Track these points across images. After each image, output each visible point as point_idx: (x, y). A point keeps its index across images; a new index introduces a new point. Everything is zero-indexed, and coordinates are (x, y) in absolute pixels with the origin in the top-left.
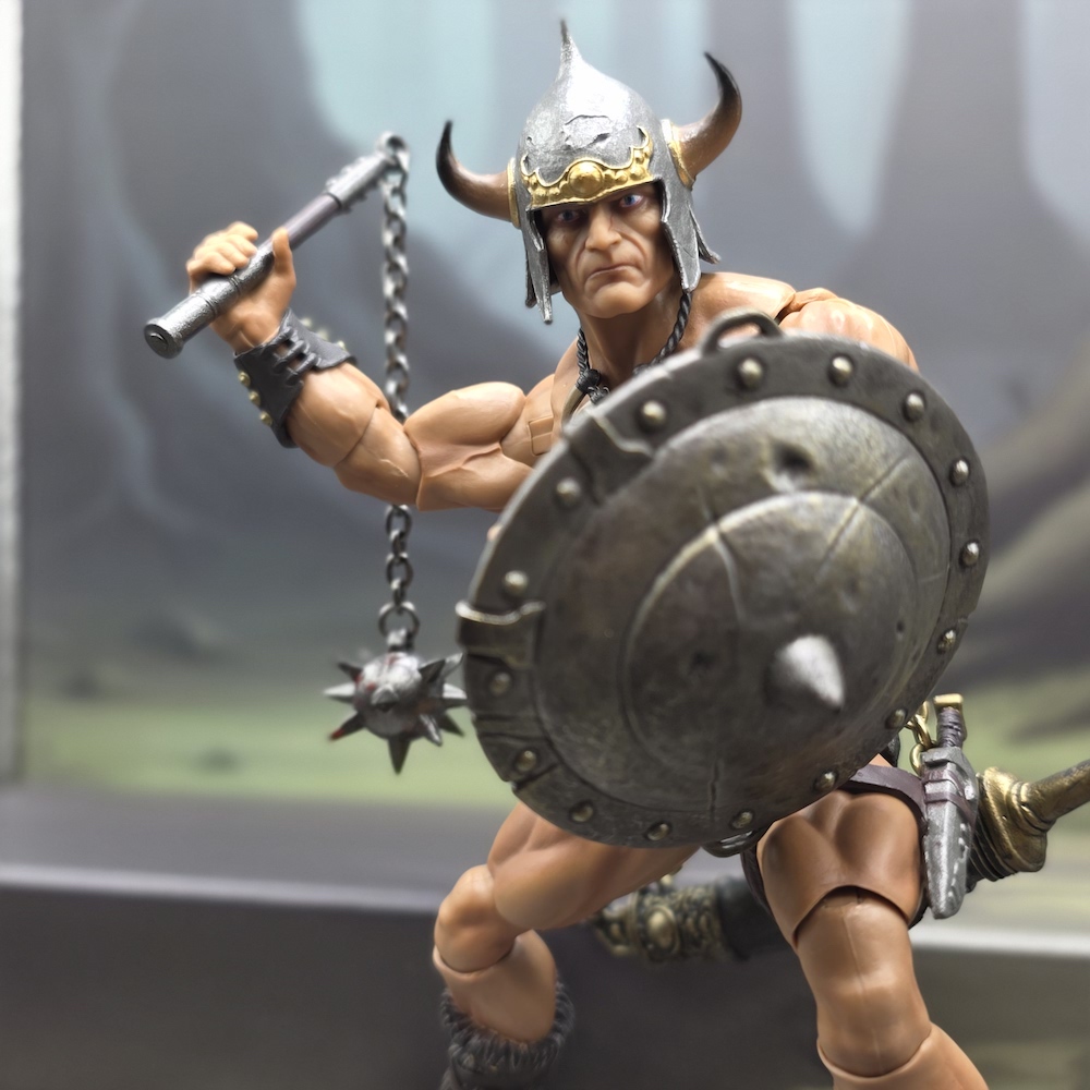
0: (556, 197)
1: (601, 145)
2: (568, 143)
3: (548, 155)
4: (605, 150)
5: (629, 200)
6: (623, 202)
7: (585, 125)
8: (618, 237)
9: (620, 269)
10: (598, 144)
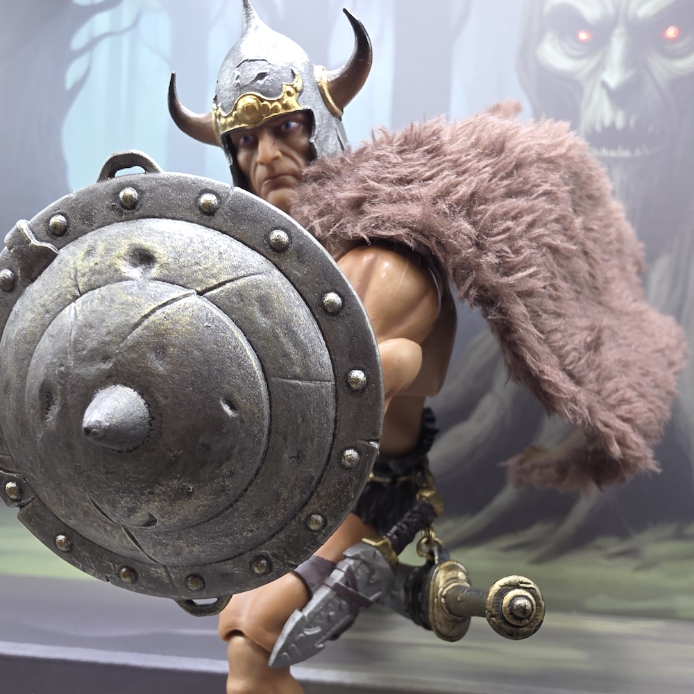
0: (232, 124)
1: (260, 82)
2: (238, 81)
3: (226, 92)
4: (263, 86)
5: (287, 126)
6: (283, 127)
7: (249, 68)
8: (279, 153)
9: (282, 177)
10: (258, 82)
